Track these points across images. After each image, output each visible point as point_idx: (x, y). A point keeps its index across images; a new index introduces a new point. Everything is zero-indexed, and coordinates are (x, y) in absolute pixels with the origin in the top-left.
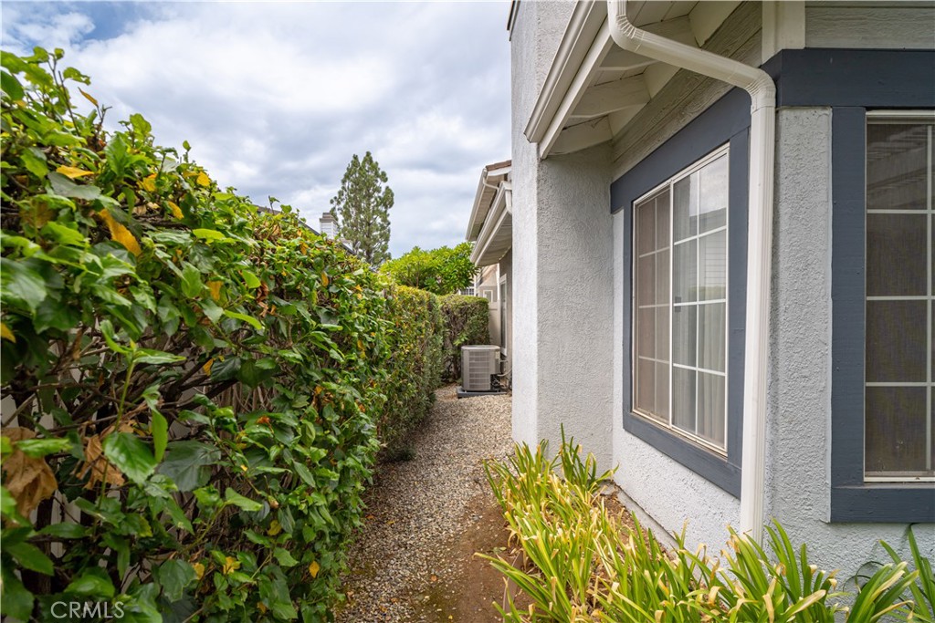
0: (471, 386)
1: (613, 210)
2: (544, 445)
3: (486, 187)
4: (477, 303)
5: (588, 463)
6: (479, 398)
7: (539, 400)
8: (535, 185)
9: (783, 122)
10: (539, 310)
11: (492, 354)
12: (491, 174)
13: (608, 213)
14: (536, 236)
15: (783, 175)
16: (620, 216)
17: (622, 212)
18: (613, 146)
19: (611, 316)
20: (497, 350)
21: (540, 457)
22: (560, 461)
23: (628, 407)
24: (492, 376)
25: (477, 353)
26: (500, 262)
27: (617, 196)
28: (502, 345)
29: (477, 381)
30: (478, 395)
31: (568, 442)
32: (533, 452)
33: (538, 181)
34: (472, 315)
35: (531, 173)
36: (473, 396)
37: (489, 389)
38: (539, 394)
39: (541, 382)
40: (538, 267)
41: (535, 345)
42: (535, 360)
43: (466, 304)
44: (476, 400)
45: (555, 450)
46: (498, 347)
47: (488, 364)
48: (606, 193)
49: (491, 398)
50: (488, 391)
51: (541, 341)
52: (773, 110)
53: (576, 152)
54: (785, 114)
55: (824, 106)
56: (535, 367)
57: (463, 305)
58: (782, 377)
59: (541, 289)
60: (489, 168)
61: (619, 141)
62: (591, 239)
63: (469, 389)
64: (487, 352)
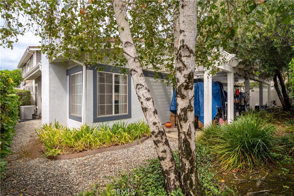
0: (24, 118)
1: (67, 75)
2: (51, 124)
3: (28, 53)
4: (26, 92)
5: (61, 125)
6: (28, 122)
7: (50, 114)
8: (48, 68)
9: (87, 71)
10: (49, 95)
11: (33, 108)
12: (30, 49)
13: (66, 75)
14: (49, 79)
15: (87, 78)
16: (68, 77)
17: (68, 76)
18: (67, 62)
19: (67, 96)
20: (35, 107)
21: (50, 127)
22: (55, 126)
23: (70, 113)
24: (33, 115)
25: (27, 108)
26: (35, 79)
27: (68, 72)
28: (36, 105)
29: (26, 117)
30: (27, 121)
31: (56, 122)
32: (48, 125)
33: (49, 67)
34: (24, 96)
35: (47, 65)
36: (26, 121)
37: (32, 119)
38: (49, 113)
39: (50, 111)
40: (49, 86)
41: (48, 103)
42: (48, 106)
43: (22, 92)
44: (27, 122)
45: (53, 124)
46: (35, 106)
47: (31, 111)
48: (65, 72)
49: (33, 121)
50: (31, 119)
51: (50, 102)
52: (85, 70)
53: (58, 62)
54: (87, 70)
55: (92, 70)
56: (48, 107)
57: (20, 93)
58: (87, 104)
59: (50, 91)
60: (30, 47)
61: (68, 62)
62: (62, 80)
63: (24, 119)
64: (31, 107)
